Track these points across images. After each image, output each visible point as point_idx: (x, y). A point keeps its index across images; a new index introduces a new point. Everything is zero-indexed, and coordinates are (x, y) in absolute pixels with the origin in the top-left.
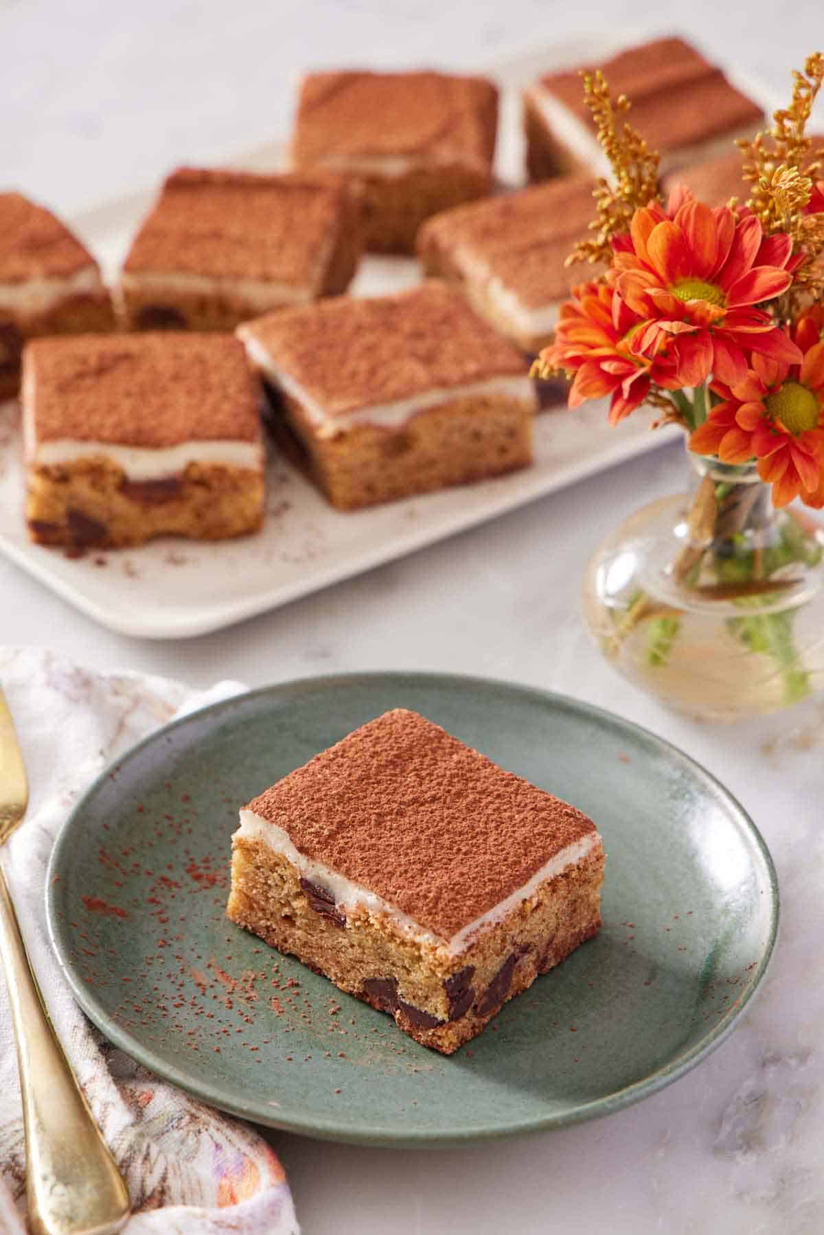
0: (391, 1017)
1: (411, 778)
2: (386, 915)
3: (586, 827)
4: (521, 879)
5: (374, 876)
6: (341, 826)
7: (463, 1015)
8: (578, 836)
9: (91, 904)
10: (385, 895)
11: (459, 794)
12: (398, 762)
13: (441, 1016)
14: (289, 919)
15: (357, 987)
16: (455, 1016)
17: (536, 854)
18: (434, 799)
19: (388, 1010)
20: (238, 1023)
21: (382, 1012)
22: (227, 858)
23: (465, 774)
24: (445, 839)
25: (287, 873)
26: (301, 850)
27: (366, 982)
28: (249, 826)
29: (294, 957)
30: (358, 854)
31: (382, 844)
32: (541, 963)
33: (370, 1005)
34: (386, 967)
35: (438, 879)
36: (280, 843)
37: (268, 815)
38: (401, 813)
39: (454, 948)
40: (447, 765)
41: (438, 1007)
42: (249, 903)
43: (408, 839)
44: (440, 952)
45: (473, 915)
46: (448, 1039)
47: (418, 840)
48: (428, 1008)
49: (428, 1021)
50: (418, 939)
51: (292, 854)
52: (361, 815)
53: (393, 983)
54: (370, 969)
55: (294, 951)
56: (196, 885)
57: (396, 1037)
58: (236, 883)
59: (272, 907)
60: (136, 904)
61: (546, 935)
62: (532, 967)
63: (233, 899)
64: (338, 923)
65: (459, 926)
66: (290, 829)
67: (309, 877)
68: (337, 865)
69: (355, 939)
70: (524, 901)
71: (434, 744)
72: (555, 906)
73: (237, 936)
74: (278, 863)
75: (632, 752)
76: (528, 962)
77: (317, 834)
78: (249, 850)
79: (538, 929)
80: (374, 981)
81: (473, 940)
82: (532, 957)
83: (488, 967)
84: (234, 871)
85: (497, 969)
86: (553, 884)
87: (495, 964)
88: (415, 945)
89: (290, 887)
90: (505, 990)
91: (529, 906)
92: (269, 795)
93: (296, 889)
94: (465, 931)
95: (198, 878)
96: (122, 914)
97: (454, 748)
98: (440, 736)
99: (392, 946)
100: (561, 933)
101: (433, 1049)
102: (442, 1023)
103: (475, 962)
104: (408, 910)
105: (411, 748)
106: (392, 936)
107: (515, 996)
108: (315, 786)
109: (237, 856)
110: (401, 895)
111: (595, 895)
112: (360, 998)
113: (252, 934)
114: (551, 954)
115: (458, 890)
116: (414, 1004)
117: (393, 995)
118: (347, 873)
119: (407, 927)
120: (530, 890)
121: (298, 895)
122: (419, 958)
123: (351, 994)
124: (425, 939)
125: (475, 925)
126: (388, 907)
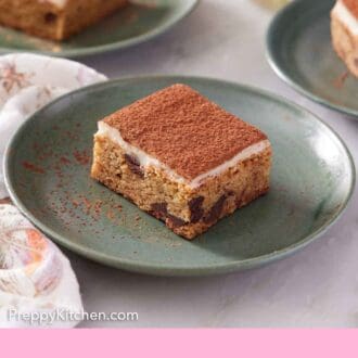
0: (164, 222)
1: (181, 112)
2: (163, 170)
3: (263, 137)
4: (229, 157)
5: (158, 152)
6: (145, 130)
7: (197, 221)
8: (258, 140)
9: (26, 165)
10: (163, 161)
11: (203, 120)
12: (176, 105)
13: (187, 219)
14: (119, 176)
15: (148, 208)
16: (194, 220)
17: (237, 146)
18: (191, 121)
19: (163, 218)
20: (91, 221)
21: (160, 220)
22: (92, 147)
23: (207, 112)
24: (195, 138)
25: (118, 152)
26: (126, 140)
27: (153, 205)
28: (103, 129)
29: (121, 195)
30: (152, 142)
31: (164, 138)
32: (238, 202)
33: (155, 217)
34: (162, 196)
35: (189, 154)
36: (116, 137)
37: (111, 124)
38: (174, 127)
39: (193, 185)
40: (199, 108)
41: (185, 215)
42: (101, 168)
43: (176, 137)
44: (187, 187)
45: (204, 170)
46: (190, 232)
47: (180, 138)
48: (181, 216)
49: (180, 223)
50: (177, 181)
51: (121, 142)
52: (155, 126)
53: (165, 204)
54: (155, 198)
55: (121, 191)
56: (78, 163)
57: (165, 231)
58: (96, 159)
59: (111, 170)
60: (49, 168)
61: (241, 189)
62: (233, 204)
63: (94, 167)
64: (140, 175)
65: (197, 175)
66: (121, 130)
67: (128, 153)
68: (141, 147)
69: (148, 182)
70: (230, 169)
71: (194, 99)
72: (245, 174)
73: (95, 185)
74: (115, 147)
75: (291, 115)
76: (232, 200)
77: (133, 133)
78: (102, 142)
79: (237, 183)
80: (156, 204)
81: (203, 182)
82: (234, 198)
83: (211, 198)
84: (95, 153)
85: (216, 201)
86: (245, 163)
87: (215, 198)
88: (176, 184)
89: (120, 159)
90: (220, 213)
91: (232, 171)
92: (113, 116)
93: (122, 160)
94: (199, 178)
95: (79, 159)
96: (42, 171)
97: (203, 101)
98: (197, 96)
99: (165, 185)
100: (249, 188)
101: (183, 237)
102: (187, 224)
103: (204, 194)
104: (173, 167)
105: (182, 100)
106: (165, 180)
107: (225, 217)
108: (135, 114)
109: (96, 145)
110: (170, 160)
111: (267, 173)
112: (150, 213)
113: (102, 184)
114: (243, 199)
115: (198, 160)
116: (175, 214)
117: (165, 211)
118: (146, 150)
119: (172, 175)
120: (233, 163)
121: (123, 163)
122: (177, 191)
123: (146, 212)
124: (181, 180)
125: (204, 175)
126: (164, 166)
